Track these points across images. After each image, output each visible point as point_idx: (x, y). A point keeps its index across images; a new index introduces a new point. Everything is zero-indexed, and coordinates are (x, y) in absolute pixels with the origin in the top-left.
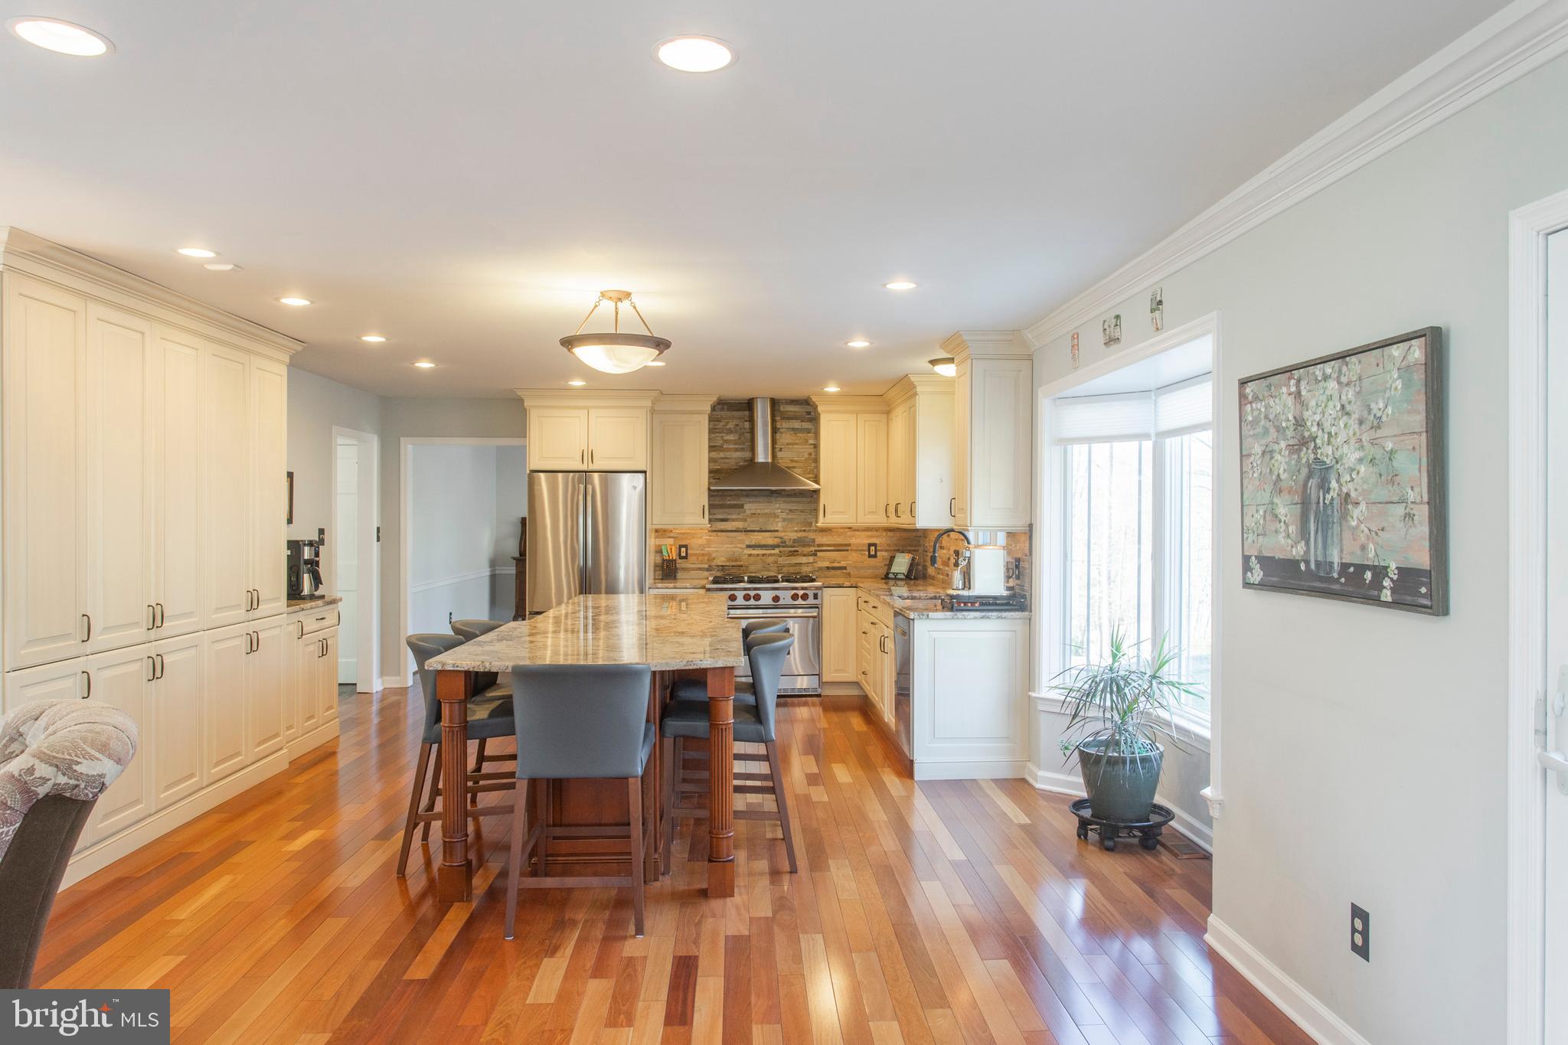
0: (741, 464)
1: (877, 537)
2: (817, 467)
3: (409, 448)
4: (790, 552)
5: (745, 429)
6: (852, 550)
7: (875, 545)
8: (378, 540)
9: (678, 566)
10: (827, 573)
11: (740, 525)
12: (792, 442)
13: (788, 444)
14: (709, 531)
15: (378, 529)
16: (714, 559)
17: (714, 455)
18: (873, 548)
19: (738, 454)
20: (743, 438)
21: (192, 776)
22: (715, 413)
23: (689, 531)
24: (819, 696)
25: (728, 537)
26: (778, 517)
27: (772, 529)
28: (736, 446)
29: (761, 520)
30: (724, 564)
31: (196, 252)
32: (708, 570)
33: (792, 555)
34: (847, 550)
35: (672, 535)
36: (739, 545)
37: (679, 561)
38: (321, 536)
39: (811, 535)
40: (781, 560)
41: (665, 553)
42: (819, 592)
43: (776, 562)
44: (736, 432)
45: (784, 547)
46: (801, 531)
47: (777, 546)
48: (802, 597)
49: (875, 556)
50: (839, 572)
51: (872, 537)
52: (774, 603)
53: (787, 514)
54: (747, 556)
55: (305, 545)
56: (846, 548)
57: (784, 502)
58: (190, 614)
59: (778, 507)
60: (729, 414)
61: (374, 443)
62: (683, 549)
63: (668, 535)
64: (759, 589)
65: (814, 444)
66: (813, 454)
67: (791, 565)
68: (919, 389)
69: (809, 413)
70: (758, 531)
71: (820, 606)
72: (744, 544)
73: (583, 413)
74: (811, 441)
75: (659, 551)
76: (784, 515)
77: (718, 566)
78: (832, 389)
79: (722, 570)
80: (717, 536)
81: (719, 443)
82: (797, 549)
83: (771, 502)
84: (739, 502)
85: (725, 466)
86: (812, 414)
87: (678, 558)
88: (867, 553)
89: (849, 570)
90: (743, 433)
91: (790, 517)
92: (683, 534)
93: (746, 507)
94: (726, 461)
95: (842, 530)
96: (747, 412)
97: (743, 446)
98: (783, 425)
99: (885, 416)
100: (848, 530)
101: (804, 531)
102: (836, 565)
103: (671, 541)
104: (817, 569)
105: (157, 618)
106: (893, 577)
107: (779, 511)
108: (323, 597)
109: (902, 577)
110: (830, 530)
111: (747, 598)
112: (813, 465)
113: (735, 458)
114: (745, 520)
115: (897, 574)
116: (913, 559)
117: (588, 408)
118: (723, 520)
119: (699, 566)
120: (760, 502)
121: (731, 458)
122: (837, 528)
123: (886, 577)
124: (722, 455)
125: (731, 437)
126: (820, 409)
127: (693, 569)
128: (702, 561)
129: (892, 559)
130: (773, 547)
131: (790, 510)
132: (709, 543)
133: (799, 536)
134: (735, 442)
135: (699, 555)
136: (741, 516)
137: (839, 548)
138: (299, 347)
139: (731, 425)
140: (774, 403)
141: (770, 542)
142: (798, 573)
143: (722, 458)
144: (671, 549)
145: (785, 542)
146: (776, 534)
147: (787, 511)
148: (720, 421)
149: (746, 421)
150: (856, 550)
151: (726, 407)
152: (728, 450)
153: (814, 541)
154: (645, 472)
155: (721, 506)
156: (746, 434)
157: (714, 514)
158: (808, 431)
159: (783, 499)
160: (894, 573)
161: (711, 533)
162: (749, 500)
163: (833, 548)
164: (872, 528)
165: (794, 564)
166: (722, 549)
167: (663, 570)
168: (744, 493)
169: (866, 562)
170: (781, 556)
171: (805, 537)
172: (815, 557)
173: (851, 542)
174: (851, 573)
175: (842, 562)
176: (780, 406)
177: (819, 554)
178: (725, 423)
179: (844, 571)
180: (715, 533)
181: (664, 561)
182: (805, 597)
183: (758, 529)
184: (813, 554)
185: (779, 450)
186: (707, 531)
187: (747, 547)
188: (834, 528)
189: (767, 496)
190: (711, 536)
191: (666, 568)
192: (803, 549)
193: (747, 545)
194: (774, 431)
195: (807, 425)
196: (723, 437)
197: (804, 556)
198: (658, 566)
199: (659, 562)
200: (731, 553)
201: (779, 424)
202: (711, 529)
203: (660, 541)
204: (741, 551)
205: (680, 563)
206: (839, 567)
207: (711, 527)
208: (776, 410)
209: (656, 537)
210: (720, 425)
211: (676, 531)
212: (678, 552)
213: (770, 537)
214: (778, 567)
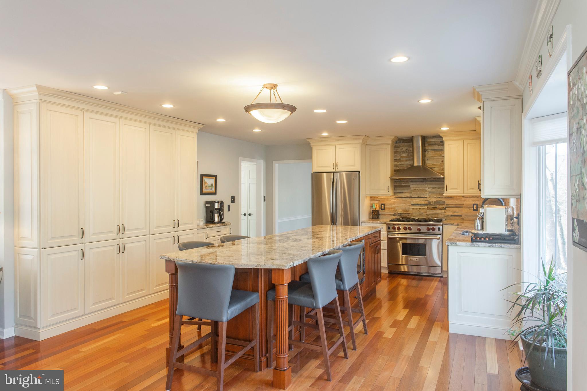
0: (409, 167)
1: (478, 200)
3: (276, 166)
4: (433, 207)
5: (410, 151)
6: (465, 207)
7: (477, 205)
8: (265, 200)
9: (380, 213)
10: (451, 218)
11: (408, 195)
12: (433, 155)
13: (431, 157)
14: (394, 198)
15: (264, 197)
16: (396, 210)
17: (396, 163)
18: (475, 206)
19: (408, 163)
20: (409, 155)
21: (143, 290)
22: (396, 144)
23: (385, 198)
24: (442, 277)
25: (403, 200)
26: (426, 191)
27: (424, 197)
28: (407, 159)
29: (418, 193)
30: (401, 213)
31: (101, 87)
32: (394, 215)
33: (433, 209)
34: (462, 207)
35: (377, 199)
37: (381, 211)
38: (233, 199)
39: (443, 200)
40: (428, 211)
41: (374, 207)
42: (441, 227)
43: (426, 212)
44: (406, 153)
45: (430, 205)
46: (438, 197)
47: (426, 205)
48: (432, 229)
49: (477, 210)
50: (457, 218)
51: (475, 201)
52: (418, 232)
53: (431, 190)
54: (412, 209)
55: (216, 203)
56: (461, 206)
57: (430, 184)
58: (142, 229)
59: (427, 187)
60: (403, 144)
61: (262, 163)
62: (383, 206)
63: (376, 199)
64: (412, 225)
65: (444, 157)
66: (444, 161)
67: (433, 214)
70: (417, 198)
71: (442, 234)
72: (410, 203)
73: (333, 147)
75: (372, 207)
76: (429, 190)
77: (398, 213)
78: (445, 128)
79: (400, 215)
80: (398, 200)
81: (398, 158)
82: (436, 206)
83: (423, 184)
84: (408, 185)
85: (402, 168)
86: (440, 142)
87: (380, 209)
88: (472, 209)
89: (463, 217)
90: (410, 153)
92: (383, 199)
93: (411, 186)
94: (403, 166)
95: (459, 197)
96: (411, 143)
97: (409, 159)
99: (477, 140)
100: (462, 197)
101: (440, 197)
102: (456, 214)
103: (377, 202)
104: (446, 216)
105: (121, 230)
107: (427, 188)
108: (224, 222)
110: (453, 197)
111: (405, 229)
112: (444, 166)
113: (406, 164)
114: (411, 193)
117: (335, 145)
118: (400, 193)
119: (390, 213)
120: (418, 184)
121: (404, 164)
122: (457, 196)
124: (400, 163)
125: (404, 155)
126: (444, 139)
127: (387, 215)
128: (391, 211)
130: (424, 205)
131: (433, 188)
132: (394, 203)
133: (437, 200)
135: (390, 208)
136: (409, 191)
137: (457, 206)
138: (201, 126)
139: (404, 149)
140: (424, 138)
141: (423, 203)
143: (401, 165)
144: (377, 205)
145: (430, 203)
146: (426, 199)
147: (431, 188)
148: (399, 148)
149: (411, 147)
150: (466, 207)
151: (402, 141)
152: (403, 161)
153: (444, 202)
154: (359, 172)
156: (411, 153)
157: (397, 190)
158: (439, 150)
161: (395, 199)
162: (413, 183)
163: (454, 206)
164: (475, 196)
165: (434, 214)
166: (400, 206)
167: (372, 215)
168: (410, 180)
169: (472, 213)
170: (428, 210)
171: (440, 201)
172: (445, 210)
173: (464, 203)
174: (464, 218)
175: (459, 213)
176: (427, 139)
177: (447, 209)
178: (400, 149)
179: (460, 217)
180: (396, 199)
181: (373, 210)
182: (434, 229)
183: (417, 197)
184: (444, 209)
185: (426, 160)
186: (393, 198)
187: (412, 205)
188: (455, 196)
189: (421, 181)
190: (395, 200)
191: (374, 214)
192: (439, 206)
193: (412, 204)
194: (424, 151)
195: (440, 147)
196: (400, 155)
197: (440, 209)
198: (371, 213)
199: (371, 211)
200: (404, 208)
201: (426, 147)
202: (395, 197)
203: (372, 202)
204: (409, 207)
205: (381, 212)
206: (457, 215)
207: (395, 196)
208: (424, 141)
209: (371, 200)
210: (399, 150)
211: (380, 198)
212: (380, 207)
213: (423, 201)
214: (427, 214)
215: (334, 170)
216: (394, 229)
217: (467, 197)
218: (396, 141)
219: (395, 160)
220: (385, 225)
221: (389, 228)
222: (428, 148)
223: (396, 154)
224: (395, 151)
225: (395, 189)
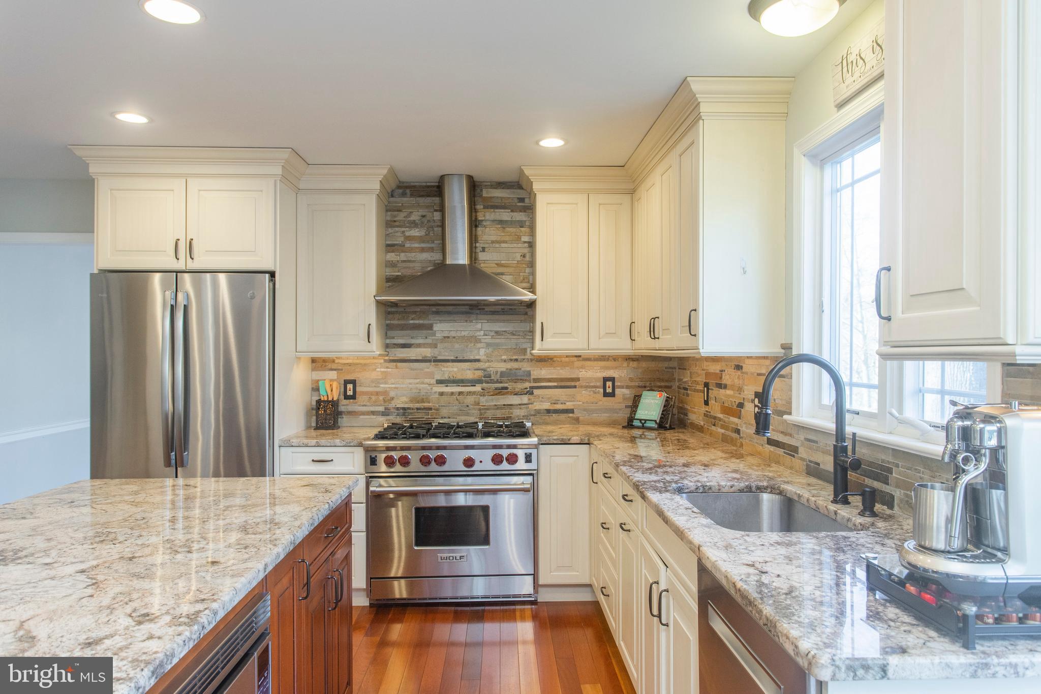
0: (429, 269)
1: (616, 368)
2: (533, 274)
4: (496, 389)
6: (581, 387)
7: (612, 380)
9: (342, 408)
10: (547, 418)
11: (427, 352)
12: (499, 238)
13: (493, 242)
14: (385, 361)
16: (393, 399)
17: (392, 257)
18: (609, 384)
19: (425, 256)
20: (431, 234)
22: (392, 199)
23: (358, 361)
24: (534, 604)
25: (412, 369)
26: (479, 341)
27: (472, 358)
29: (457, 346)
30: (406, 406)
32: (384, 414)
34: (575, 387)
35: (334, 366)
36: (427, 381)
37: (344, 402)
39: (526, 367)
40: (485, 401)
41: (322, 392)
42: (534, 452)
43: (478, 404)
44: (422, 226)
45: (488, 383)
46: (511, 360)
47: (479, 381)
48: (507, 460)
49: (612, 395)
50: (563, 416)
51: (608, 369)
52: (466, 470)
53: (492, 337)
54: (437, 396)
56: (573, 384)
57: (488, 321)
59: (480, 328)
60: (413, 200)
62: (350, 386)
63: (330, 366)
64: (444, 448)
65: (529, 242)
66: (528, 256)
67: (497, 407)
68: (703, 108)
69: (522, 200)
70: (453, 361)
71: (535, 473)
72: (433, 378)
73: (179, 184)
74: (526, 239)
75: (316, 389)
76: (488, 339)
77: (398, 409)
78: (552, 142)
79: (404, 414)
80: (397, 367)
81: (399, 240)
82: (506, 385)
83: (471, 321)
84: (426, 322)
85: (408, 272)
86: (527, 200)
87: (342, 397)
88: (602, 390)
89: (577, 414)
91: (497, 341)
92: (350, 365)
93: (437, 327)
94: (411, 265)
95: (567, 359)
96: (438, 199)
97: (432, 245)
98: (487, 216)
99: (628, 197)
100: (575, 359)
101: (516, 360)
102: (559, 407)
103: (333, 375)
104: (533, 413)
106: (640, 425)
107: (482, 333)
109: (653, 425)
110: (552, 359)
111: (425, 461)
112: (528, 270)
113: (421, 262)
114: (435, 346)
115: (646, 420)
116: (668, 400)
117: (186, 176)
118: (404, 346)
119: (372, 409)
120: (455, 321)
121: (414, 261)
122: (561, 357)
123: (630, 425)
124: (403, 256)
125: (415, 232)
126: (536, 187)
127: (363, 413)
128: (375, 402)
129: (636, 399)
130: (473, 383)
131: (497, 332)
132: (385, 376)
133: (509, 367)
134: (421, 239)
135: (371, 393)
136: (429, 341)
137: (563, 384)
139: (415, 217)
140: (474, 186)
141: (470, 375)
142: (508, 418)
143: (404, 261)
144: (331, 386)
145: (490, 376)
146: (477, 365)
147: (493, 334)
148: (400, 211)
149: (436, 211)
150: (587, 387)
151: (408, 191)
152: (411, 250)
153: (529, 374)
154: (272, 274)
155: (403, 327)
156: (436, 229)
157: (393, 338)
158: (521, 224)
159: (486, 317)
160: (641, 420)
161: (388, 364)
162: (440, 319)
163: (555, 384)
164: (609, 356)
165: (501, 409)
166: (404, 386)
167: (317, 415)
168: (434, 309)
169: (601, 403)
170: (484, 395)
171: (517, 369)
172: (531, 397)
173: (580, 376)
174: (581, 418)
175: (567, 403)
176: (481, 190)
177: (536, 392)
178: (405, 214)
179: (571, 415)
180: (392, 364)
181: (319, 402)
182: (512, 459)
183: (452, 358)
184: (527, 392)
185: (478, 250)
186: (382, 361)
187: (437, 383)
188: (556, 356)
189: (467, 313)
190: (387, 368)
191: (321, 412)
192: (515, 385)
193: (437, 380)
194: (474, 224)
195: (519, 216)
196: (403, 232)
197: (516, 394)
198: (313, 409)
199: (314, 403)
200: (414, 391)
201: (478, 214)
202: (387, 358)
203: (318, 375)
204: (429, 388)
205: (347, 405)
206: (563, 410)
207: (387, 355)
208: (474, 196)
209: (313, 369)
210: (401, 216)
211: (341, 361)
212: (342, 390)
213: (469, 370)
214: (480, 410)
215: (180, 265)
216: (390, 462)
217: (588, 359)
218: (393, 191)
219: (388, 245)
220: (361, 450)
221: (373, 461)
222: (484, 216)
223: (390, 230)
224: (389, 218)
225: (386, 336)
